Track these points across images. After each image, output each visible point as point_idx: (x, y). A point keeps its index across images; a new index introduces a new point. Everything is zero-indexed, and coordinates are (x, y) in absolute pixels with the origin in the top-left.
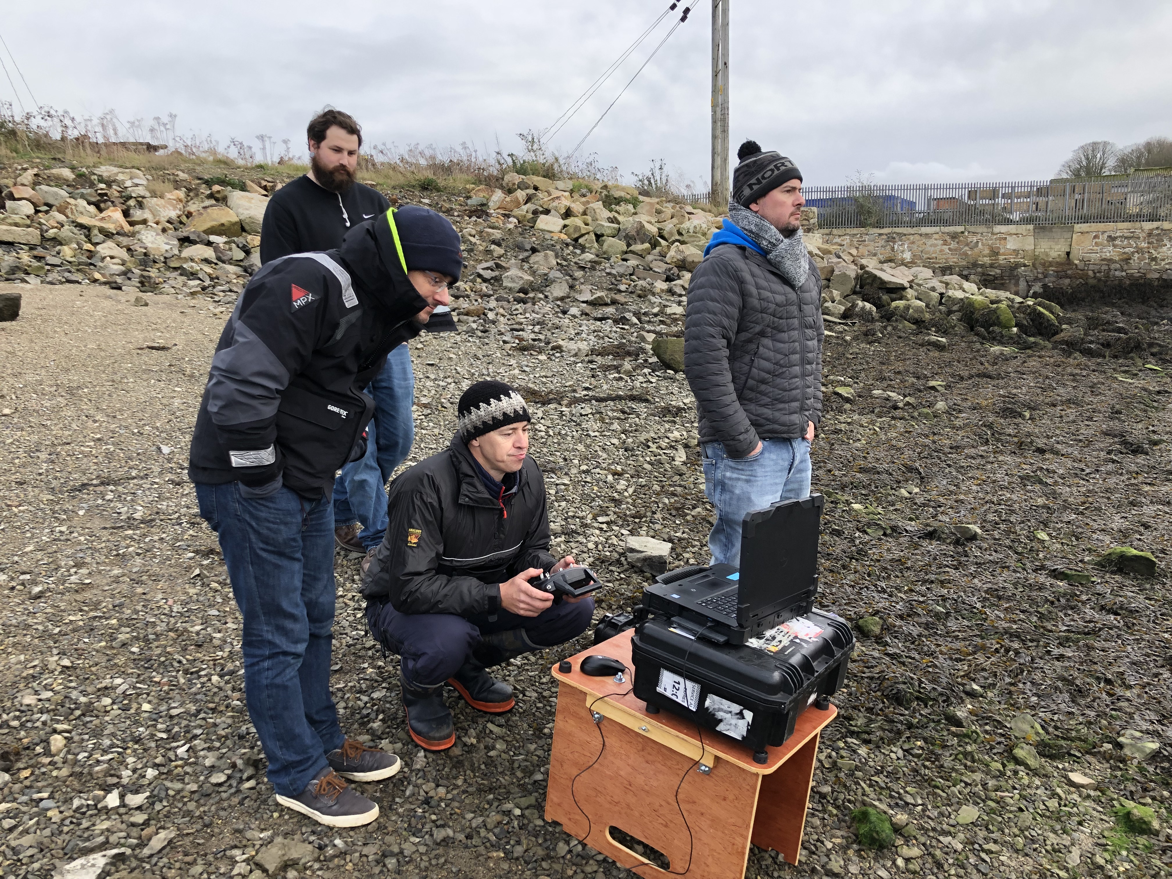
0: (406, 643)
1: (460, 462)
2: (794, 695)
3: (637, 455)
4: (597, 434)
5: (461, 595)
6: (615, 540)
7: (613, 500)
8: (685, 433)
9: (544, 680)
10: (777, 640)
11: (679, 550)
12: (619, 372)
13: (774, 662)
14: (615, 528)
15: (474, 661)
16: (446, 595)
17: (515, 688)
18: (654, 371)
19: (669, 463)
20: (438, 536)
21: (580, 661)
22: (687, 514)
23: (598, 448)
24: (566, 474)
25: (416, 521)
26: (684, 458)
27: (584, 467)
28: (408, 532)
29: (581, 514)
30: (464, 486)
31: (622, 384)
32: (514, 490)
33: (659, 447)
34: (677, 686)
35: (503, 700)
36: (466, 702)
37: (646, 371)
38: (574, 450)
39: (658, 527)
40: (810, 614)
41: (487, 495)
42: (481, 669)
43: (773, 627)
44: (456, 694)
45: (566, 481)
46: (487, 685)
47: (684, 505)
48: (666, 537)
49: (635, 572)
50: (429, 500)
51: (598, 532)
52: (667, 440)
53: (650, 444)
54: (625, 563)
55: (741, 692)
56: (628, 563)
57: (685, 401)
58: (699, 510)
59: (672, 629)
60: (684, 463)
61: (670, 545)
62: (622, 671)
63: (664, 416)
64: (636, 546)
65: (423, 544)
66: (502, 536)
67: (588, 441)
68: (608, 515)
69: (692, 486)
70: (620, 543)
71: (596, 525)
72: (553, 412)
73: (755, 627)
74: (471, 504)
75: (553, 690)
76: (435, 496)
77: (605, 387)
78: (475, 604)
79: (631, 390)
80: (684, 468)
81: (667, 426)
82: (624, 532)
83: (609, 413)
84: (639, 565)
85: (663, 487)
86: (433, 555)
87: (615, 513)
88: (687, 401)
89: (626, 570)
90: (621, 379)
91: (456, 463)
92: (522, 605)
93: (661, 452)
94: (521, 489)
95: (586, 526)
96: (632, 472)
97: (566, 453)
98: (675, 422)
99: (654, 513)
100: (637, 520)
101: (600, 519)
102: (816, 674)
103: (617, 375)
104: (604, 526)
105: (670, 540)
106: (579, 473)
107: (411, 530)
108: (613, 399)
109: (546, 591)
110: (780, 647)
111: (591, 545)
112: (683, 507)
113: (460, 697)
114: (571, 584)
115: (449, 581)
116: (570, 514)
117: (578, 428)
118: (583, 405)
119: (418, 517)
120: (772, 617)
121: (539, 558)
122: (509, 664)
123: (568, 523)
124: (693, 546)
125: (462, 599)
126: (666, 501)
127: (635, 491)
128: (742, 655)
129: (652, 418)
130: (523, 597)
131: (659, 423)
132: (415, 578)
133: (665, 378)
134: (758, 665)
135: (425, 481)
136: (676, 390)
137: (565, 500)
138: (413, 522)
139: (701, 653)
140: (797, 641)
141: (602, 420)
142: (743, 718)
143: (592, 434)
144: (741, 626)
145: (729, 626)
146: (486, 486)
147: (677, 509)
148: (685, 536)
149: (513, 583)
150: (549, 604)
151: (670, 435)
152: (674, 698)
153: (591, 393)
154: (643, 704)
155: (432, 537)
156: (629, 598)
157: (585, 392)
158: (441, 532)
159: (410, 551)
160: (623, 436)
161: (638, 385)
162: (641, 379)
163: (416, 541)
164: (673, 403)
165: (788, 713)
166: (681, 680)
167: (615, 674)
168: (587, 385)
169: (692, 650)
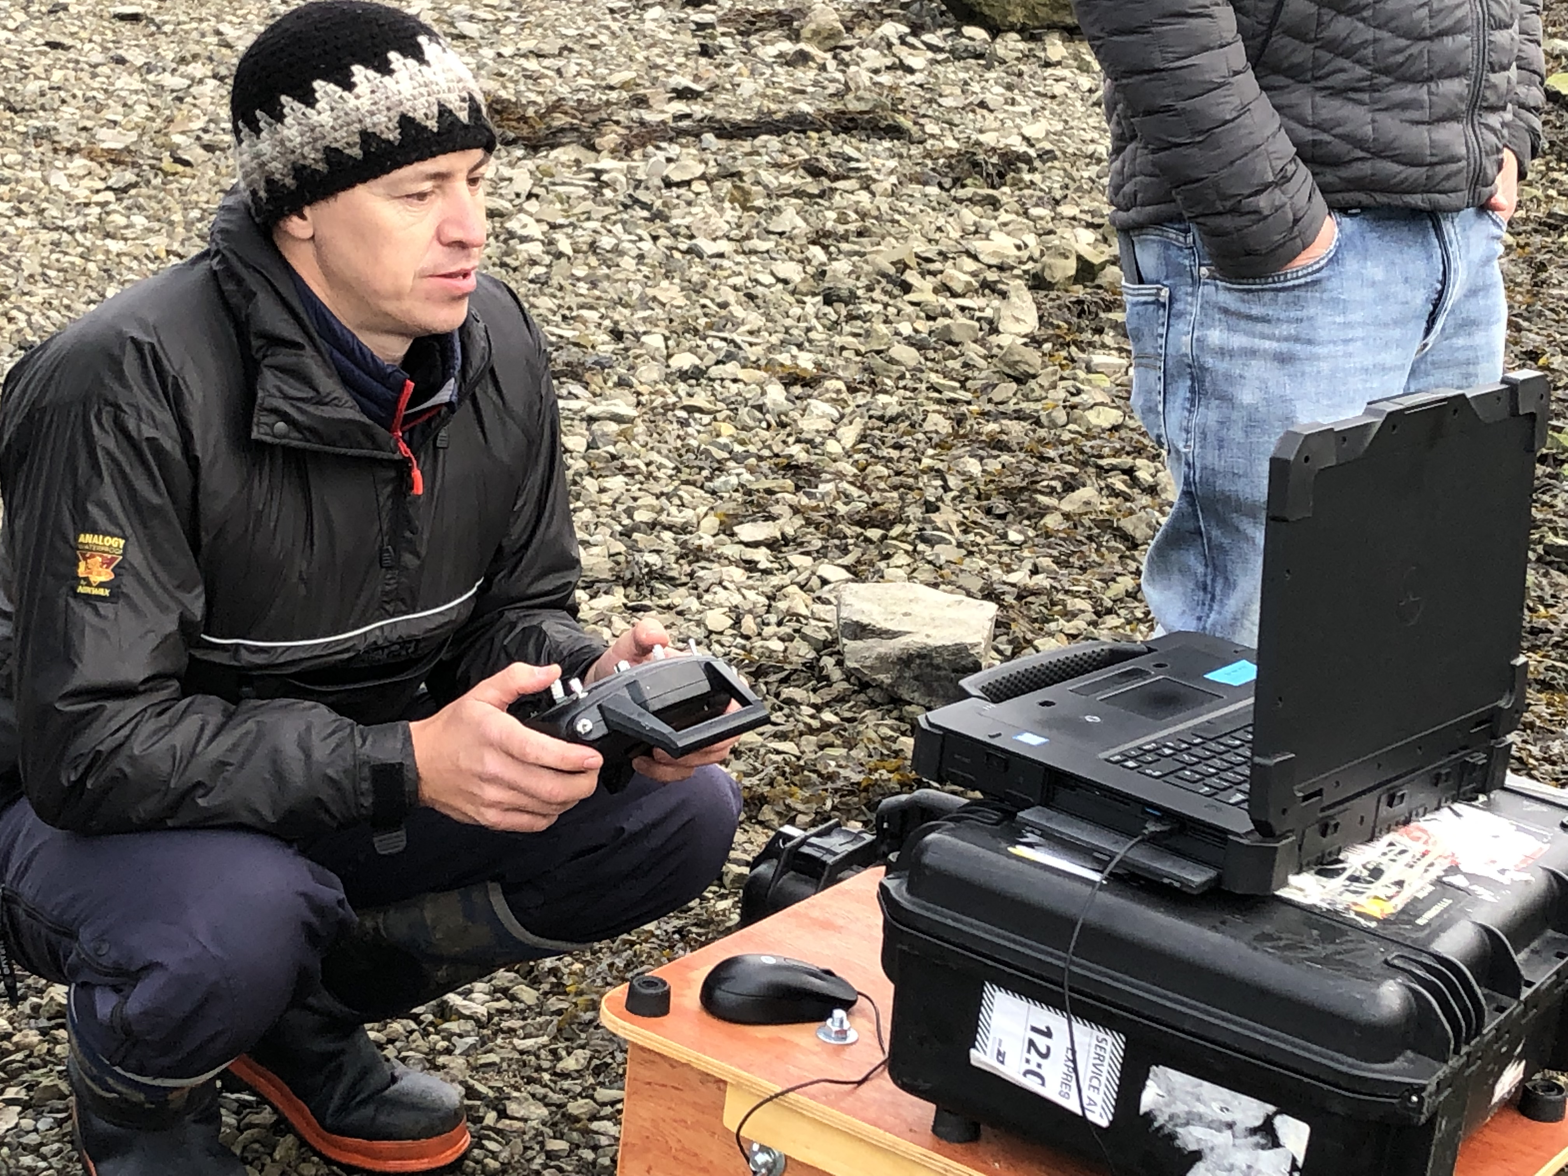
0: (85, 934)
1: (250, 296)
2: (1454, 1062)
3: (865, 318)
4: (724, 246)
5: (275, 758)
6: (799, 602)
7: (791, 468)
8: (1031, 239)
9: (569, 1064)
10: (1385, 879)
11: (1020, 628)
12: (795, 36)
13: (1380, 953)
14: (796, 559)
15: (325, 1000)
16: (222, 764)
17: (471, 1093)
18: (916, 30)
19: (981, 342)
20: (186, 561)
21: (701, 975)
22: (1045, 511)
23: (731, 297)
24: (622, 383)
25: (104, 507)
26: (1031, 323)
27: (684, 361)
28: (75, 547)
29: (678, 517)
30: (269, 380)
31: (806, 75)
32: (447, 393)
33: (945, 289)
34: (1041, 1042)
35: (430, 1132)
36: (303, 1143)
37: (891, 29)
38: (646, 302)
39: (945, 553)
40: (1496, 795)
41: (350, 412)
42: (352, 1028)
43: (1372, 838)
44: (266, 1116)
45: (623, 405)
46: (375, 1081)
47: (1033, 478)
48: (976, 584)
49: (873, 704)
50: (148, 431)
51: (738, 574)
52: (970, 265)
53: (911, 277)
54: (836, 674)
55: (1269, 1055)
56: (849, 675)
57: (1028, 131)
58: (1087, 493)
59: (1020, 850)
60: (1034, 341)
61: (991, 609)
62: (847, 1005)
63: (958, 182)
64: (876, 618)
65: (129, 586)
66: (408, 559)
67: (696, 272)
68: (770, 518)
69: (1061, 416)
70: (818, 608)
71: (731, 550)
72: (567, 174)
73: (1313, 832)
74: (296, 441)
75: (603, 1094)
76: (165, 416)
77: (748, 87)
78: (326, 793)
79: (838, 96)
80: (1033, 356)
81: (969, 215)
82: (827, 570)
83: (767, 176)
84: (885, 678)
85: (960, 420)
86: (171, 625)
87: (796, 510)
88: (1035, 130)
89: (841, 699)
90: (803, 58)
91: (235, 300)
92: (492, 793)
93: (951, 304)
94: (466, 392)
95: (695, 555)
96: (854, 373)
97: (620, 314)
98: (995, 204)
99: (931, 507)
100: (874, 533)
101: (748, 531)
102: (1526, 993)
103: (787, 47)
104: (762, 556)
105: (990, 594)
106: (668, 378)
107: (86, 539)
108: (778, 128)
109: (574, 738)
110: (1400, 902)
111: (717, 620)
112: (1031, 486)
113: (281, 1126)
114: (660, 714)
115: (229, 716)
116: (642, 516)
117: (658, 227)
118: (674, 150)
119: (109, 493)
120: (1369, 800)
121: (542, 635)
122: (445, 1013)
123: (634, 548)
124: (1070, 615)
125: (279, 775)
126: (974, 467)
127: (863, 438)
128: (1268, 928)
129: (915, 189)
130: (494, 764)
131: (940, 207)
132: (111, 705)
133: (956, 55)
134: (1326, 960)
135: (130, 365)
136: (995, 94)
137: (622, 468)
138: (94, 511)
139: (1123, 928)
140: (1458, 880)
141: (743, 201)
142: (1275, 1143)
143: (708, 247)
144: (1263, 828)
145: (1221, 834)
146: (347, 382)
147: (1010, 494)
148: (1042, 581)
149: (456, 718)
150: (586, 785)
151: (976, 245)
152: (1031, 1084)
153: (698, 109)
154: (926, 1110)
155: (165, 563)
156: (855, 789)
157: (680, 107)
158: (195, 546)
159: (88, 614)
160: (817, 253)
161: (865, 78)
162: (873, 57)
163: (106, 576)
164: (989, 139)
165: (1431, 1121)
166: (1056, 1021)
167: (823, 1015)
168: (684, 81)
169: (1093, 917)
